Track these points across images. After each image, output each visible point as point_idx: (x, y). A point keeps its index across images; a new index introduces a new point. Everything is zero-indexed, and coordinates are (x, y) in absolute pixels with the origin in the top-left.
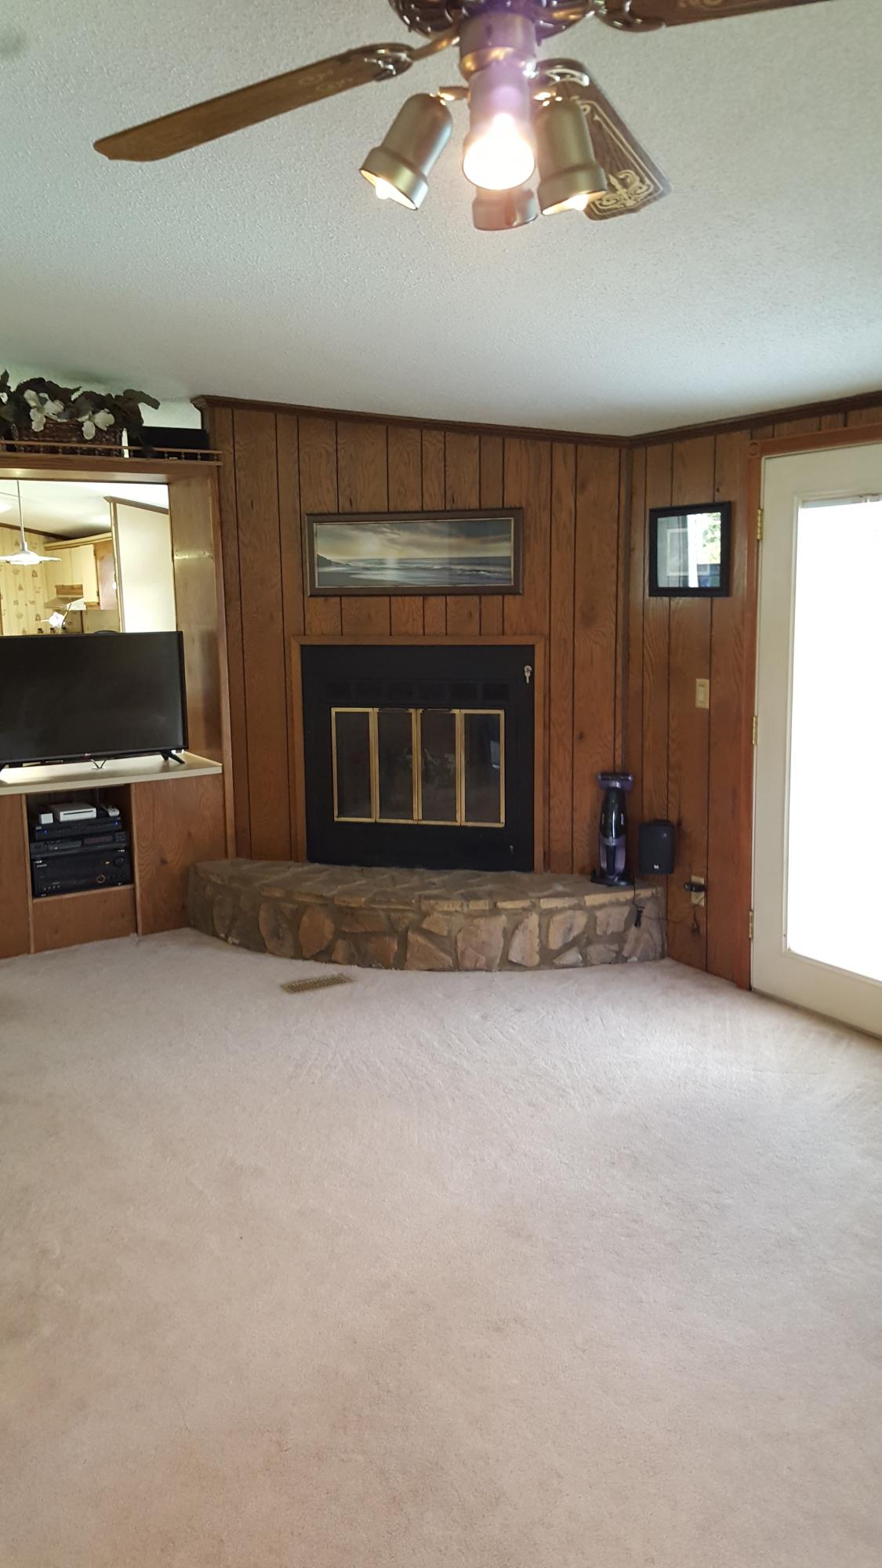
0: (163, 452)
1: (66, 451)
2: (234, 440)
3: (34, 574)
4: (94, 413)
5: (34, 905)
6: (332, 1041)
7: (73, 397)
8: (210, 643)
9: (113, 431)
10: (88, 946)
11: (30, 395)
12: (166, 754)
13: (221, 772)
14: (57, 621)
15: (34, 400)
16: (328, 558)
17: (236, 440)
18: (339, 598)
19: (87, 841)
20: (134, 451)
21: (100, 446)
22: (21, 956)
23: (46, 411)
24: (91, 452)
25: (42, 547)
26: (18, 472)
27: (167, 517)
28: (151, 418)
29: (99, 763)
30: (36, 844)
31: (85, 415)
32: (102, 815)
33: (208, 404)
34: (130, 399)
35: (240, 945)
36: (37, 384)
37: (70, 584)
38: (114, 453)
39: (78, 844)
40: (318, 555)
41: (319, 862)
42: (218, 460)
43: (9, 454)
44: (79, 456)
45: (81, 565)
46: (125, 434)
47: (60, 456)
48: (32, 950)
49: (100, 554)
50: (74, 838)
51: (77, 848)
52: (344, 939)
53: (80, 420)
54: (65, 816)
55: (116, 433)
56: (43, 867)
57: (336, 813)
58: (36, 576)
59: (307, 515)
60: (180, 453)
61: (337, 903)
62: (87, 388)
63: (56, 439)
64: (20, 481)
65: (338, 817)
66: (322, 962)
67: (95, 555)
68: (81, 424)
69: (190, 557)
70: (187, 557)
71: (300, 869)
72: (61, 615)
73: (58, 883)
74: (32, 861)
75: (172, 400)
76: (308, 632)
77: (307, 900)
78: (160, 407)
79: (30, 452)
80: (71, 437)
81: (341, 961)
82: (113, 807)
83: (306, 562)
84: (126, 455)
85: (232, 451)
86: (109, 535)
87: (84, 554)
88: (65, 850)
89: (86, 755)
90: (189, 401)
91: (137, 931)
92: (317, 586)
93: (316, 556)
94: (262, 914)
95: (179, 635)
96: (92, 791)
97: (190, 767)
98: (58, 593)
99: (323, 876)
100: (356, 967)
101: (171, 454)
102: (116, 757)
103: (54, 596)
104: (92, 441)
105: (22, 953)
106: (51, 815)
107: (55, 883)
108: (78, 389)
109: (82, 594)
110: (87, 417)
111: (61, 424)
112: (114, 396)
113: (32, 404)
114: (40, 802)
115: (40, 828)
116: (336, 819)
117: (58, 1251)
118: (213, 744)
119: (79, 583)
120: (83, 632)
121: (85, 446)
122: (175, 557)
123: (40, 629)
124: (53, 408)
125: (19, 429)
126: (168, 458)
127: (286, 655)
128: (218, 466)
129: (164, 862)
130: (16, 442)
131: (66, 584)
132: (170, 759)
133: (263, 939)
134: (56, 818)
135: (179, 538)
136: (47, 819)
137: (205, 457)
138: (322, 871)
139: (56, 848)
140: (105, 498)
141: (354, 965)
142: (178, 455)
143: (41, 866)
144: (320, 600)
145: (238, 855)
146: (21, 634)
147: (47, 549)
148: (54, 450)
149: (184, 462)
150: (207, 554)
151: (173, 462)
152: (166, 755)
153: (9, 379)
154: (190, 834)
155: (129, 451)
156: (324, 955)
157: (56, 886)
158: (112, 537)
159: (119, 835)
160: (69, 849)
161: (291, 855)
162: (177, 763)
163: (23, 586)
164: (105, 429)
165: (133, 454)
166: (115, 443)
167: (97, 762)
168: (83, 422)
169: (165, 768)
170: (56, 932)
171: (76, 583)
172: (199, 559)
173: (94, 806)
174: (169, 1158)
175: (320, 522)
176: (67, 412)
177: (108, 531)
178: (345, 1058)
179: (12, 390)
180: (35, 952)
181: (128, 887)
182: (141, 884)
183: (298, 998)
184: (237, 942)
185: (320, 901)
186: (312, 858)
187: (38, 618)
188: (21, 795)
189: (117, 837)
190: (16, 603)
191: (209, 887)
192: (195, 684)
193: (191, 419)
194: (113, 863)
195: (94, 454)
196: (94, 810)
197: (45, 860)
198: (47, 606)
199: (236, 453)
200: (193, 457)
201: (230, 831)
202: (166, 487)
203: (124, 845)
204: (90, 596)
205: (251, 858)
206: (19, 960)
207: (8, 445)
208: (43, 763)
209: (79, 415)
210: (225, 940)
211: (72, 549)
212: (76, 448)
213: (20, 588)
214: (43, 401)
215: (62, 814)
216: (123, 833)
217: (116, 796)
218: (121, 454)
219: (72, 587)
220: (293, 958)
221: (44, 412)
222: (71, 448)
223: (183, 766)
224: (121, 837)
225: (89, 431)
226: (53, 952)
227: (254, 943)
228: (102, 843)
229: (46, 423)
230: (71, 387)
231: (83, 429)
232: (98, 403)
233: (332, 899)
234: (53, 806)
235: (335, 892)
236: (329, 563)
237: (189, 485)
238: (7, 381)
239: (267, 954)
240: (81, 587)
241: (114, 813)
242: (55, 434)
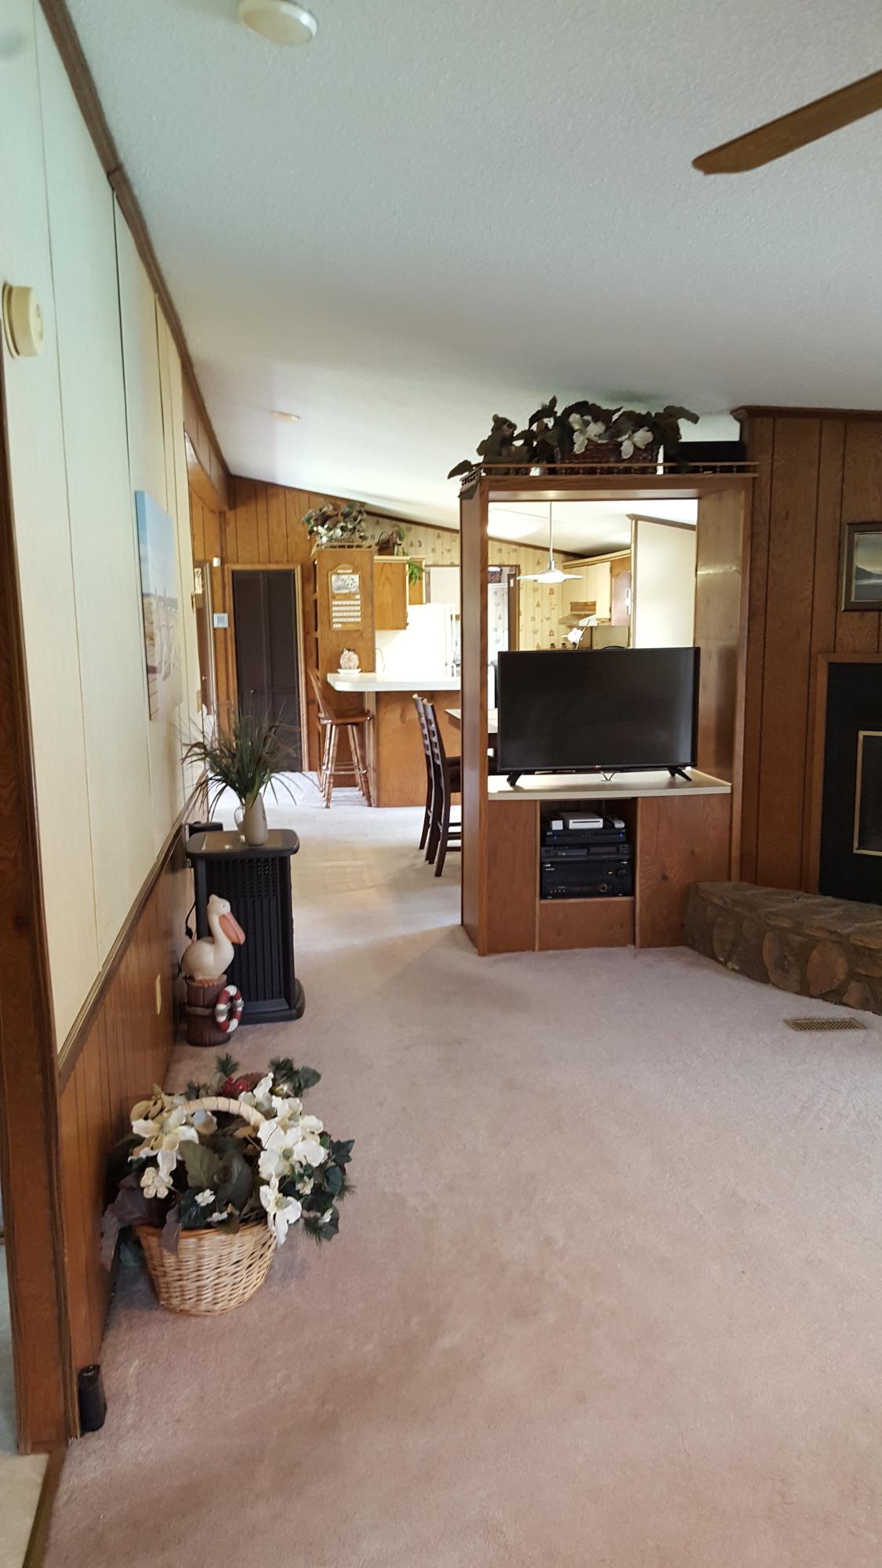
0: (698, 467)
1: (604, 471)
2: (773, 449)
3: (552, 592)
4: (634, 432)
5: (540, 904)
6: (843, 1088)
7: (615, 417)
8: (729, 659)
9: (651, 449)
10: (587, 951)
11: (574, 418)
12: (675, 770)
13: (729, 792)
14: (575, 636)
15: (578, 423)
16: (869, 570)
17: (776, 450)
18: (878, 613)
19: (593, 850)
20: (670, 467)
21: (637, 465)
22: (527, 952)
23: (588, 434)
24: (627, 471)
25: (561, 565)
26: (552, 494)
27: (694, 533)
28: (689, 433)
29: (608, 775)
30: (546, 848)
31: (625, 434)
32: (608, 825)
33: (748, 415)
34: (671, 416)
35: (738, 972)
36: (581, 408)
37: (585, 601)
38: (650, 470)
39: (584, 852)
40: (857, 568)
41: (833, 896)
42: (754, 471)
43: (551, 477)
44: (615, 475)
45: (597, 581)
46: (661, 451)
47: (597, 476)
48: (537, 948)
49: (615, 572)
50: (581, 846)
51: (583, 856)
52: (858, 981)
53: (619, 440)
54: (573, 825)
55: (652, 452)
56: (551, 871)
57: (856, 844)
58: (553, 593)
59: (849, 524)
60: (715, 467)
61: (852, 941)
62: (627, 408)
63: (596, 460)
64: (553, 503)
65: (857, 849)
66: (831, 1002)
67: (611, 572)
68: (621, 444)
69: (715, 572)
70: (711, 572)
71: (810, 901)
72: (580, 631)
73: (563, 887)
74: (542, 864)
75: (711, 413)
76: (837, 649)
77: (818, 934)
78: (699, 421)
79: (571, 474)
80: (610, 457)
81: (852, 1003)
82: (619, 819)
83: (842, 574)
84: (660, 471)
85: (770, 461)
86: (628, 551)
87: (600, 572)
88: (572, 856)
89: (597, 766)
90: (729, 412)
91: (634, 943)
92: (853, 599)
93: (854, 569)
94: (767, 943)
95: (697, 651)
96: (599, 802)
97: (697, 785)
98: (572, 610)
99: (837, 911)
100: (870, 1013)
101: (706, 469)
102: (622, 770)
103: (568, 612)
104: (630, 460)
105: (529, 949)
106: (561, 822)
107: (560, 887)
108: (618, 410)
109: (595, 610)
110: (627, 436)
111: (601, 445)
112: (653, 415)
113: (576, 427)
114: (553, 809)
115: (551, 833)
116: (855, 851)
117: (561, 1243)
118: (723, 763)
119: (593, 600)
120: (591, 647)
121: (622, 466)
122: (699, 573)
123: (553, 644)
124: (595, 429)
125: (562, 452)
126: (703, 472)
127: (811, 673)
128: (754, 478)
129: (665, 878)
130: (558, 465)
131: (580, 601)
132: (677, 775)
133: (767, 970)
134: (566, 825)
135: (703, 554)
136: (557, 825)
137: (741, 469)
138: (835, 906)
139: (564, 854)
140: (627, 515)
141: (869, 1011)
142: (714, 469)
143: (549, 869)
144: (857, 615)
145: (742, 878)
146: (535, 649)
147: (565, 567)
148: (592, 471)
149: (719, 475)
150: (734, 568)
151: (707, 476)
152: (673, 771)
153: (557, 404)
154: (693, 852)
155: (664, 468)
156: (835, 995)
157: (562, 890)
158: (630, 553)
159: (623, 847)
160: (576, 856)
161: (801, 885)
162: (685, 780)
163: (540, 603)
164: (643, 447)
165: (667, 470)
166: (651, 461)
167: (606, 775)
168: (622, 442)
169: (672, 785)
170: (559, 934)
171: (590, 600)
172: (725, 574)
173: (601, 817)
174: (668, 1175)
175: (862, 532)
176: (608, 433)
177: (628, 548)
178: (858, 1109)
179: (559, 414)
180: (540, 950)
181: (628, 899)
182: (641, 898)
183: (804, 1037)
184: (737, 968)
185: (833, 937)
186: (824, 891)
187: (551, 634)
188: (536, 801)
189: (621, 849)
190: (533, 619)
191: (709, 908)
192: (709, 700)
193: (727, 431)
194: (616, 873)
195: (630, 473)
196: (601, 820)
197: (553, 864)
198: (561, 622)
199: (774, 463)
200: (729, 470)
201: (736, 853)
202: (696, 501)
203: (627, 857)
204: (602, 612)
205: (756, 884)
206: (526, 955)
207: (549, 469)
208: (555, 772)
209: (620, 434)
210: (724, 964)
211: (589, 567)
212: (614, 468)
213: (538, 605)
214: (586, 424)
215: (571, 821)
216: (626, 845)
217: (622, 809)
218: (655, 470)
219: (586, 604)
220: (797, 993)
221: (587, 434)
222: (609, 468)
223: (690, 783)
224: (625, 848)
225: (627, 450)
226: (556, 952)
227: (755, 971)
228: (606, 853)
229: (587, 445)
230: (613, 407)
231: (622, 448)
232: (637, 421)
233: (848, 936)
234: (563, 814)
235: (851, 930)
236: (869, 575)
237: (720, 498)
238: (555, 406)
239: (770, 985)
240: (594, 604)
241: (619, 825)
242: (594, 455)
